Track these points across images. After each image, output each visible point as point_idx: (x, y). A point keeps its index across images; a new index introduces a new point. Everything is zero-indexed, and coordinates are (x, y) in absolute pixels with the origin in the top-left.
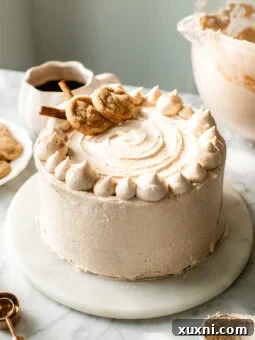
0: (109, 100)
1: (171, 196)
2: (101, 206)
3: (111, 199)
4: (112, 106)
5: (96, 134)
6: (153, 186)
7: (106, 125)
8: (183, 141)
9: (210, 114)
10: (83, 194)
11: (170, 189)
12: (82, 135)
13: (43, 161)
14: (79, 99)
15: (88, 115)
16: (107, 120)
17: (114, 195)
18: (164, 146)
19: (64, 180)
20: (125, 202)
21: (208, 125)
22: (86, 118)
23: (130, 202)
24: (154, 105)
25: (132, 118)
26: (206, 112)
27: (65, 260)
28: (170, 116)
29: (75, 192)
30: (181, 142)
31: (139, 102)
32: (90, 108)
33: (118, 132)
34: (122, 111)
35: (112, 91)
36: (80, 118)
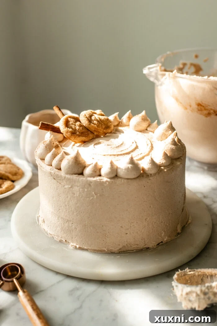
0: (93, 118)
1: (145, 176)
2: (90, 185)
3: (98, 178)
4: (95, 122)
5: (84, 142)
6: (130, 166)
7: (91, 136)
8: (152, 145)
9: (171, 124)
10: (75, 177)
11: (143, 170)
12: (73, 143)
13: (43, 159)
14: (70, 117)
15: (77, 128)
16: (92, 133)
17: (100, 175)
18: (137, 147)
19: (60, 169)
20: (108, 180)
21: (170, 132)
22: (75, 130)
23: (112, 180)
24: (129, 125)
25: (111, 133)
26: (168, 123)
27: (61, 241)
28: (141, 131)
29: (68, 176)
30: (150, 145)
31: (116, 123)
32: (78, 123)
33: (101, 141)
34: (104, 127)
35: (96, 113)
36: (71, 130)
